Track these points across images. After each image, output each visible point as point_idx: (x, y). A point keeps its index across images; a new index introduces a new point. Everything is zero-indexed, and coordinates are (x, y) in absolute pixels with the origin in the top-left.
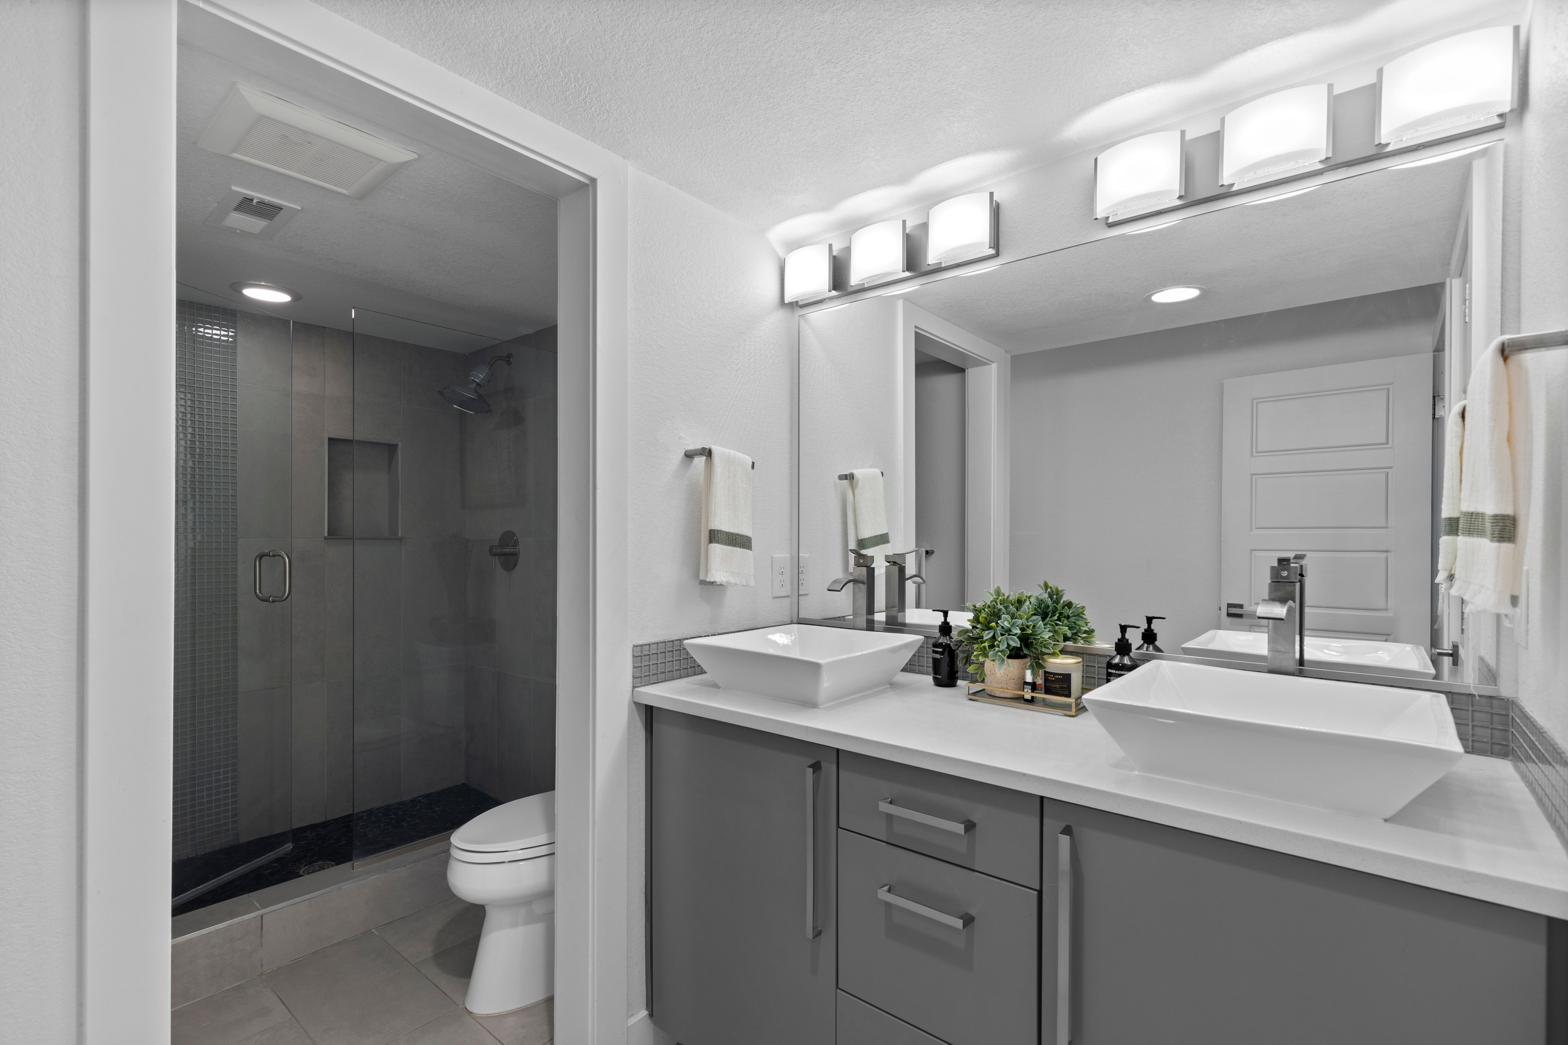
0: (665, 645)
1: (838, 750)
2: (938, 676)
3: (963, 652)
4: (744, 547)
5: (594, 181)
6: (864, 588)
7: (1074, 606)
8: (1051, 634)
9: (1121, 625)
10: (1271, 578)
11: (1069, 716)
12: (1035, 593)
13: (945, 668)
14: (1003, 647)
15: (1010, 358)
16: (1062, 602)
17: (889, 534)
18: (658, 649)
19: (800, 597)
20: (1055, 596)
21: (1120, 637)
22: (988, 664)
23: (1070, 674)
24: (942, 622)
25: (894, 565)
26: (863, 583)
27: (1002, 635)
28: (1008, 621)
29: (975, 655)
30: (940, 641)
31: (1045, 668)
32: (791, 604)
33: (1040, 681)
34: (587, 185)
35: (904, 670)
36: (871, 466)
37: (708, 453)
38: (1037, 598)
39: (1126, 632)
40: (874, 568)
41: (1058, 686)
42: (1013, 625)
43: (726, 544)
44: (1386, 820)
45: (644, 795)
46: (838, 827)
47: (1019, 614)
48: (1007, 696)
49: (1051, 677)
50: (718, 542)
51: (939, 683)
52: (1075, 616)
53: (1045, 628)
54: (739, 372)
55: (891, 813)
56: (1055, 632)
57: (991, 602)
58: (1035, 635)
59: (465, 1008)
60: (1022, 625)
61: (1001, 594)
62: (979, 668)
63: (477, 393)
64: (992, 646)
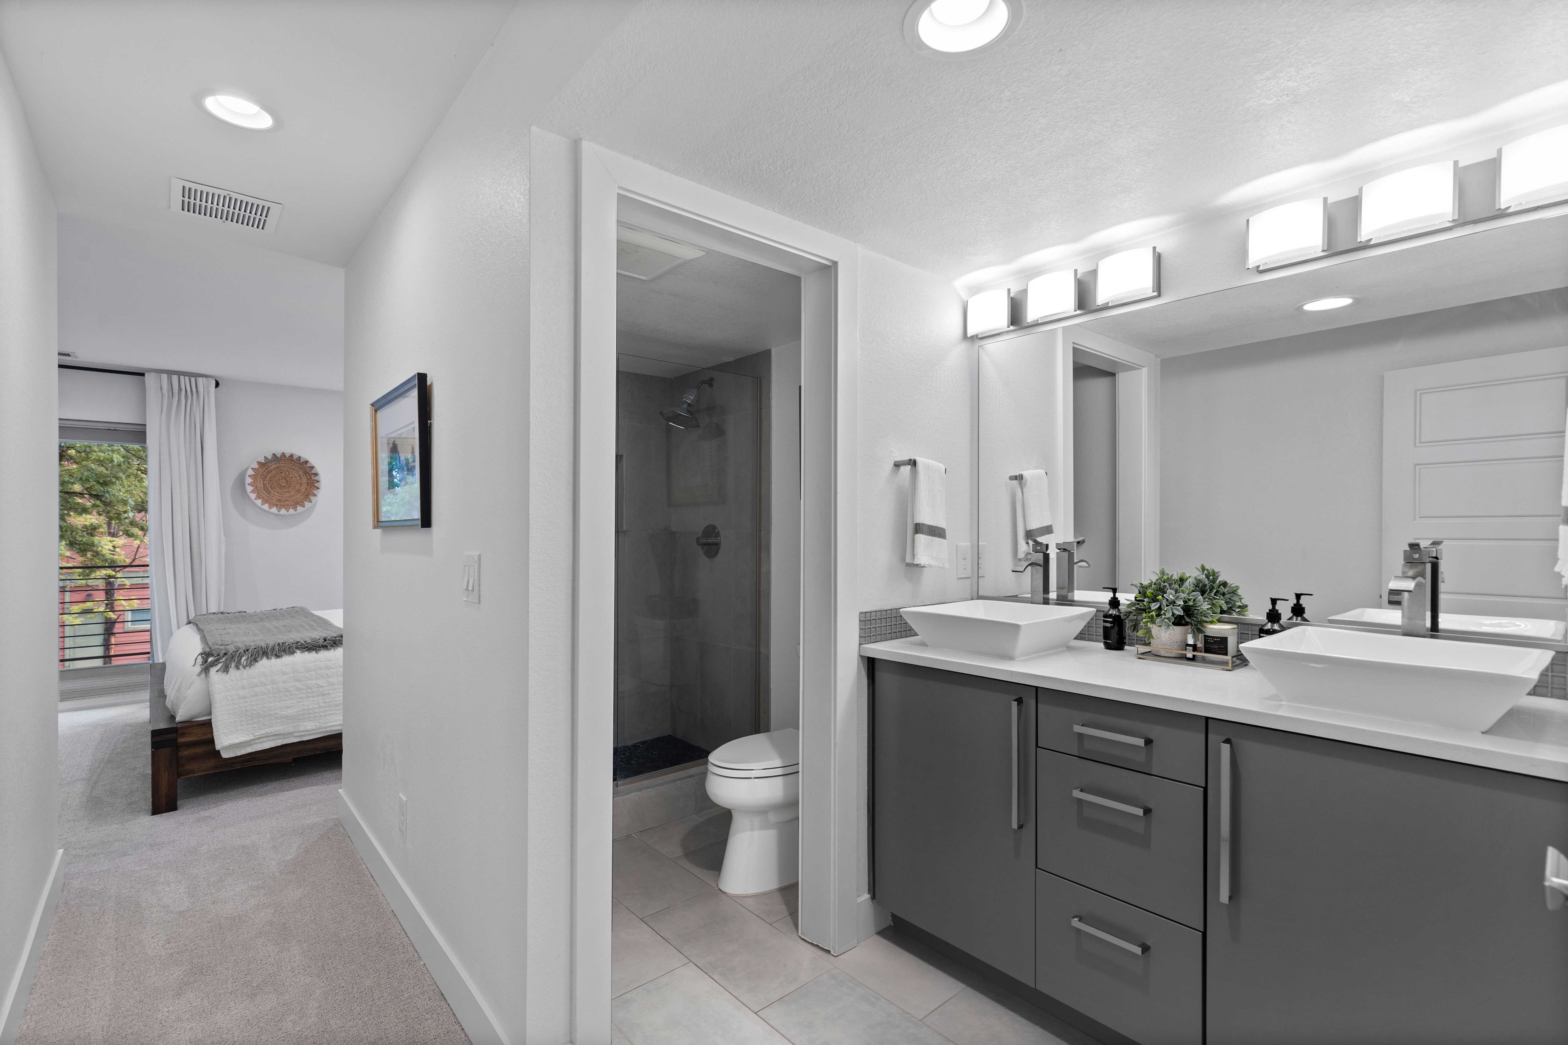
0: (881, 613)
1: (1037, 688)
2: (1108, 641)
3: (1132, 621)
4: (940, 537)
5: (835, 263)
6: (1040, 570)
7: (1229, 585)
8: (1210, 606)
9: (1271, 599)
10: (1405, 559)
11: (1227, 670)
12: (1193, 574)
13: (1114, 634)
14: (1169, 615)
15: (1160, 362)
16: (1218, 582)
17: (1053, 526)
18: (876, 616)
19: (979, 578)
20: (1211, 577)
21: (1271, 608)
22: (1155, 629)
23: (1227, 637)
24: (1111, 598)
25: (1064, 551)
26: (1039, 565)
27: (1167, 606)
28: (1173, 595)
29: (1144, 622)
30: (1110, 613)
31: (1205, 633)
32: (972, 584)
33: (1200, 645)
34: (830, 266)
35: (1076, 638)
36: (1036, 468)
37: (913, 463)
38: (1196, 578)
39: (1276, 604)
40: (1049, 554)
41: (1216, 647)
42: (1177, 598)
43: (927, 535)
44: (1483, 733)
45: (867, 728)
46: (1037, 746)
47: (1181, 590)
48: (1171, 656)
49: (1210, 640)
50: (922, 533)
51: (1108, 647)
52: (1229, 593)
53: (1204, 602)
54: (932, 396)
55: (1082, 732)
56: (1213, 604)
57: (1157, 580)
58: (1195, 607)
59: (719, 889)
60: (1184, 598)
61: (1166, 574)
62: (1147, 632)
63: (689, 411)
64: (1158, 615)
